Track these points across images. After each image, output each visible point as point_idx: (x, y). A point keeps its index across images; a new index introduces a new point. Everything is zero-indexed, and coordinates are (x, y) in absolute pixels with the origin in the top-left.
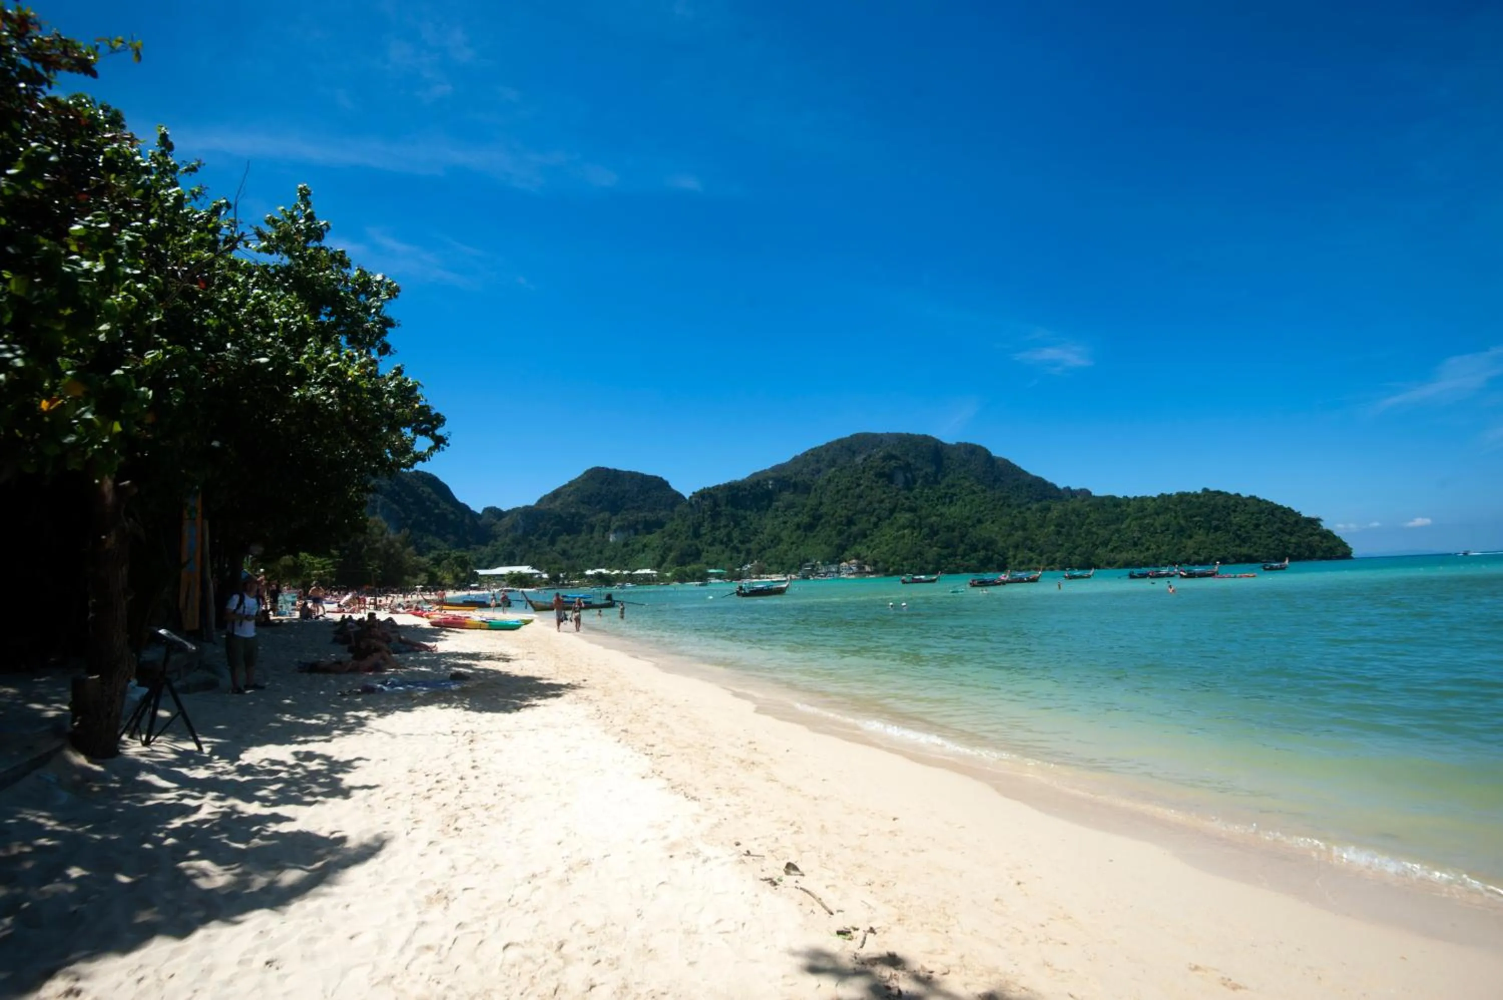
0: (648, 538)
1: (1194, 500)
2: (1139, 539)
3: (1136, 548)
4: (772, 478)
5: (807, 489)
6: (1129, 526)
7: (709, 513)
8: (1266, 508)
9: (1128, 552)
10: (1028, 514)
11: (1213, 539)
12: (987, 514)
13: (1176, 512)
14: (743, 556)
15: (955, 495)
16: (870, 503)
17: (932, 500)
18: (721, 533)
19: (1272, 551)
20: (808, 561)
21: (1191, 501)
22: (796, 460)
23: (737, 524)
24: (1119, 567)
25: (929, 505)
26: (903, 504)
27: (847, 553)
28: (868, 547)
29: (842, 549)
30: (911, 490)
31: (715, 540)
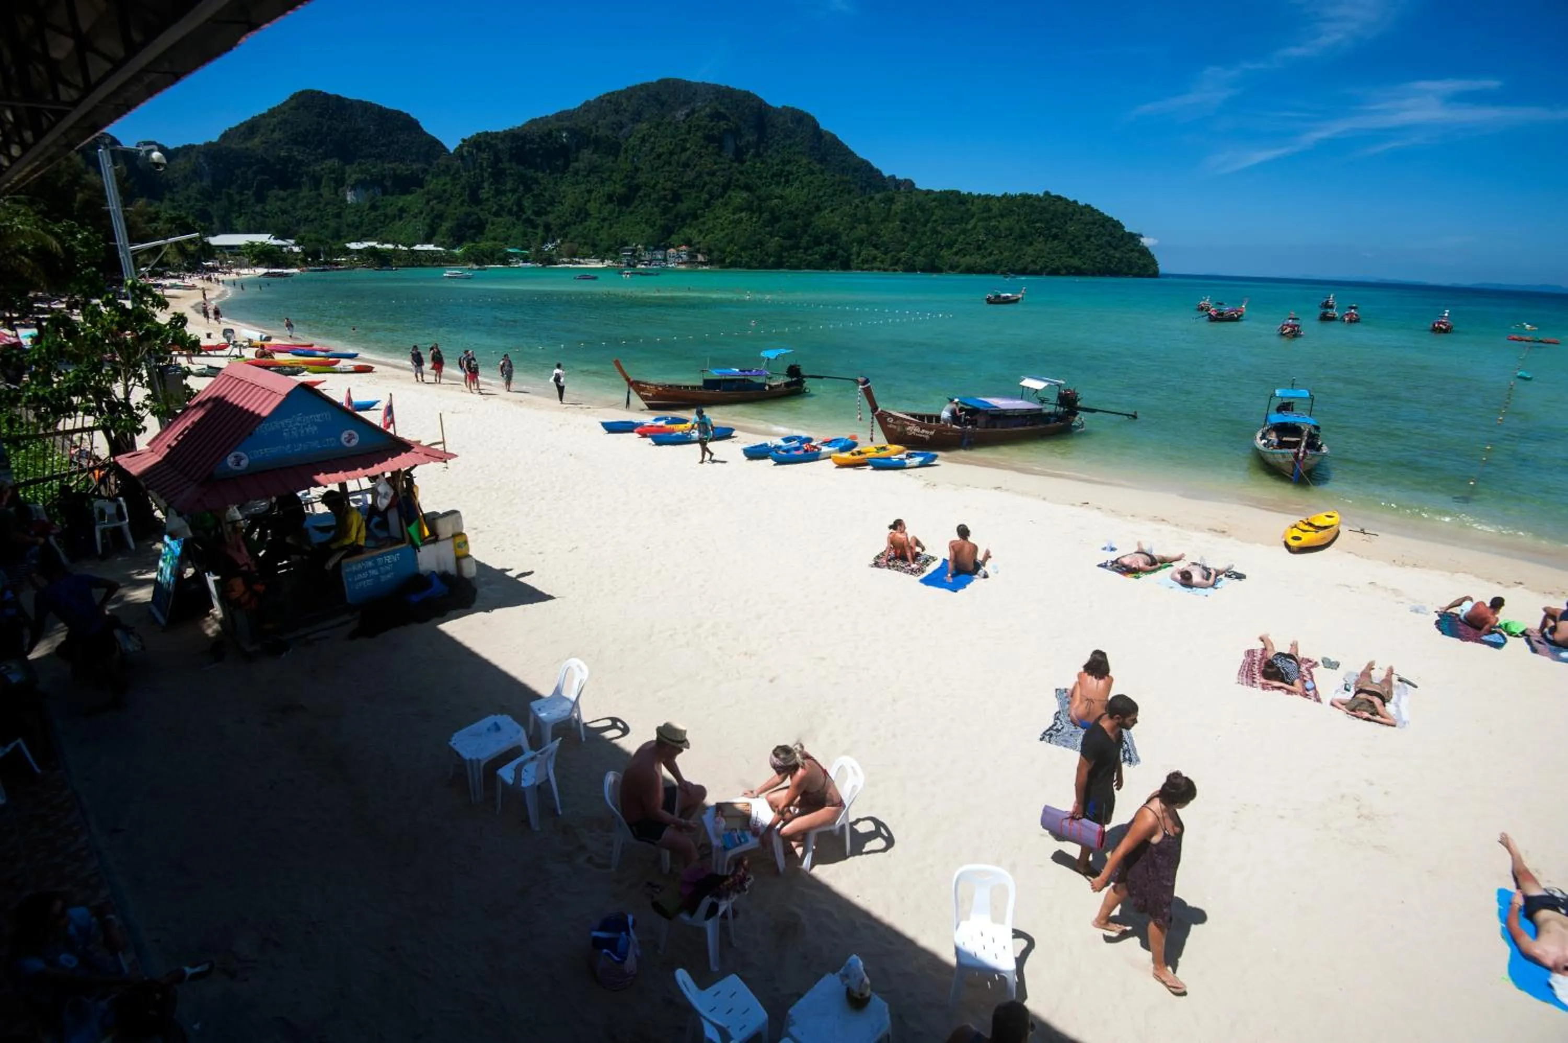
0: (403, 201)
1: (1036, 203)
2: (984, 242)
3: (980, 252)
4: (567, 129)
5: (614, 149)
6: (974, 227)
7: (490, 170)
8: (1099, 220)
9: (971, 255)
10: (871, 204)
11: (1050, 249)
12: (826, 201)
13: (1019, 215)
14: (540, 232)
15: (792, 174)
16: (699, 175)
17: (766, 178)
18: (509, 200)
19: (1098, 265)
20: (626, 244)
21: (1034, 205)
22: (587, 107)
23: (528, 189)
24: (961, 272)
25: (763, 184)
26: (737, 180)
27: (674, 237)
28: (700, 231)
29: (668, 231)
30: (742, 162)
31: (501, 207)
